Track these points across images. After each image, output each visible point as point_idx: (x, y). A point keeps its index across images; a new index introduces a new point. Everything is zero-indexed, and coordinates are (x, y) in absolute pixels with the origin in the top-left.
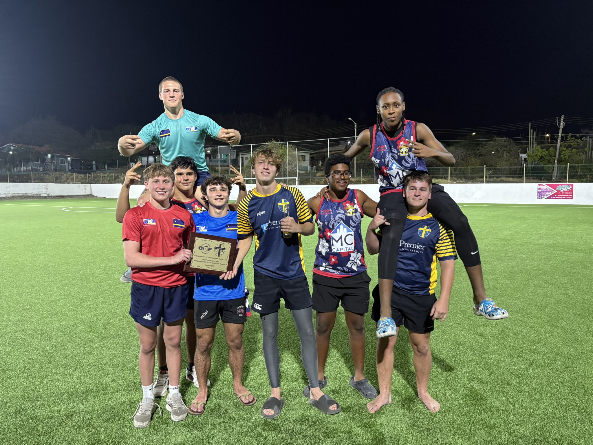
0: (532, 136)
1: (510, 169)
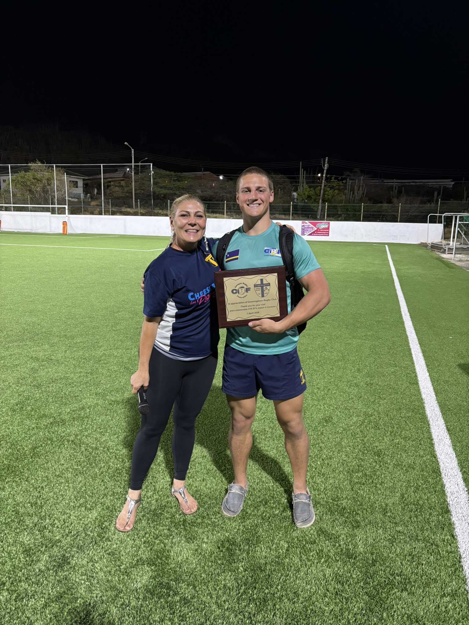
1: (283, 206)
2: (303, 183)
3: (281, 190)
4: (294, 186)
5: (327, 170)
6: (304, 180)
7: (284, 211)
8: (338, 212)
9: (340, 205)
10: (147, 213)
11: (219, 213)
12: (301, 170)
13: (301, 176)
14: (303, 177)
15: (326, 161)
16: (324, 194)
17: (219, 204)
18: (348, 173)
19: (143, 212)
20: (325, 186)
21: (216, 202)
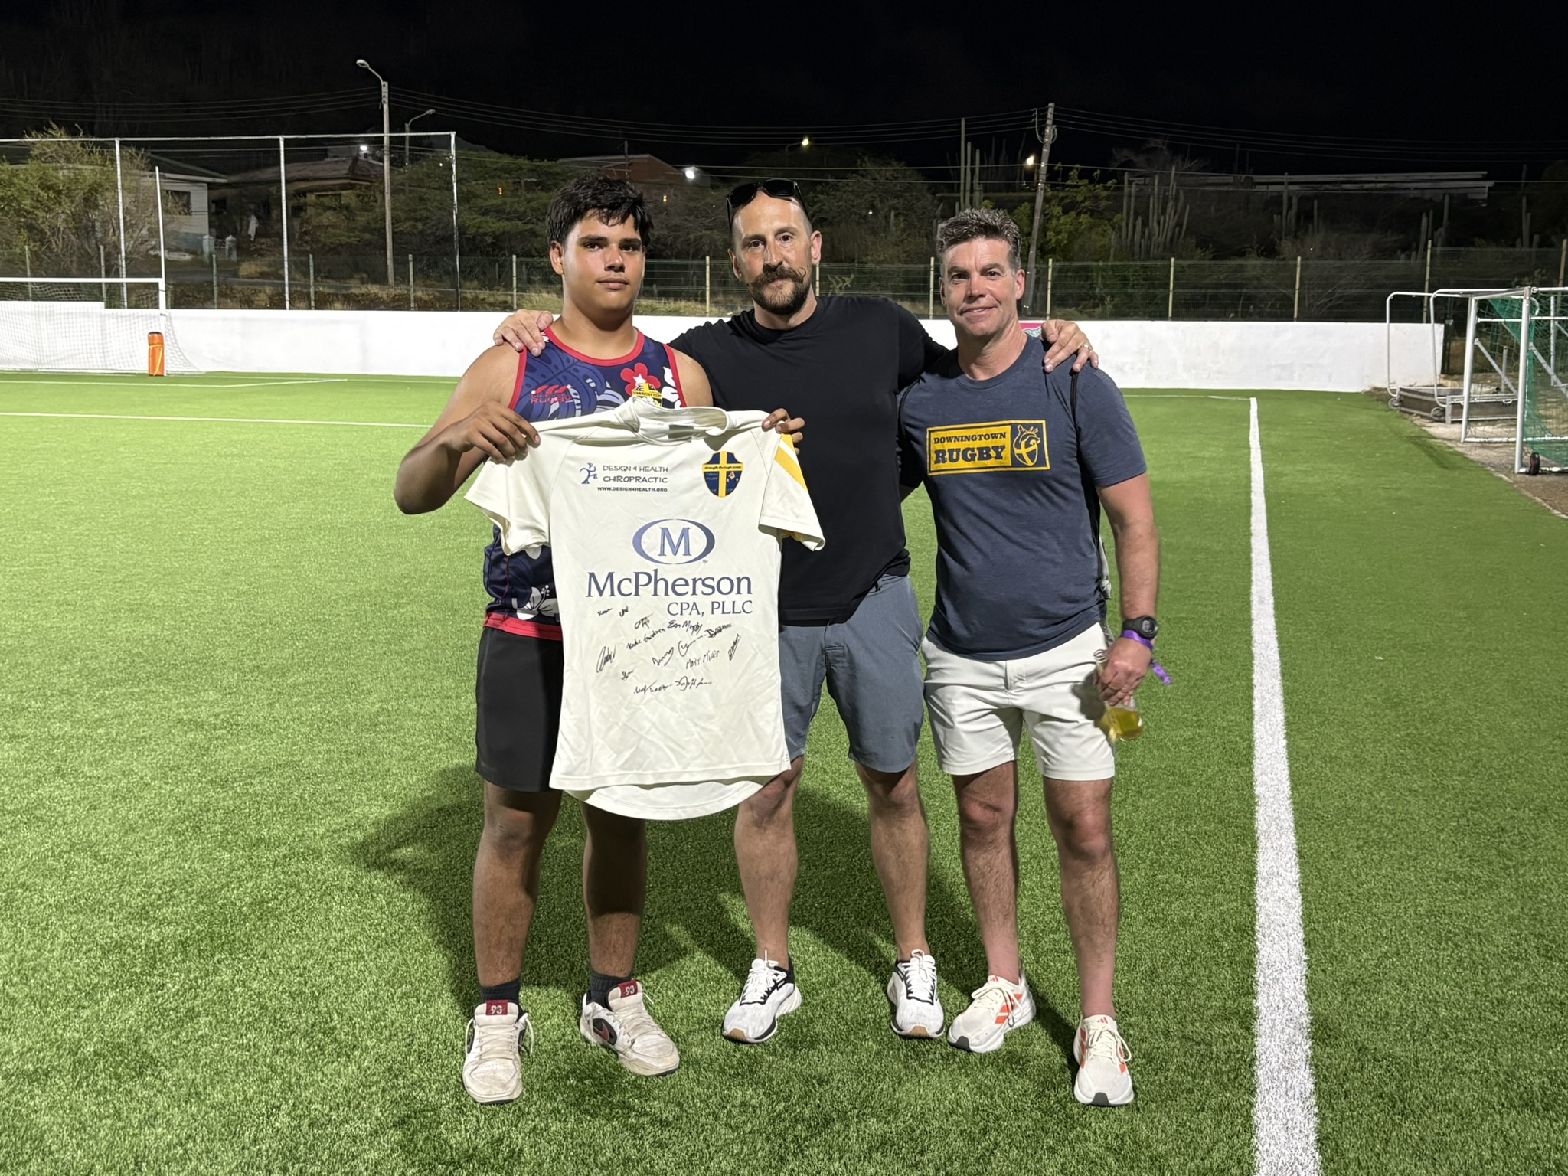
0: (969, 166)
1: (907, 272)
2: (972, 191)
3: (896, 216)
4: (941, 200)
5: (1053, 146)
6: (976, 181)
7: (910, 289)
8: (1092, 288)
9: (1101, 264)
10: (439, 299)
11: (688, 297)
12: (965, 148)
13: (964, 167)
14: (973, 171)
15: (1050, 116)
16: (1044, 230)
17: (686, 267)
18: (1125, 154)
19: (426, 298)
20: (1046, 200)
21: (674, 261)
